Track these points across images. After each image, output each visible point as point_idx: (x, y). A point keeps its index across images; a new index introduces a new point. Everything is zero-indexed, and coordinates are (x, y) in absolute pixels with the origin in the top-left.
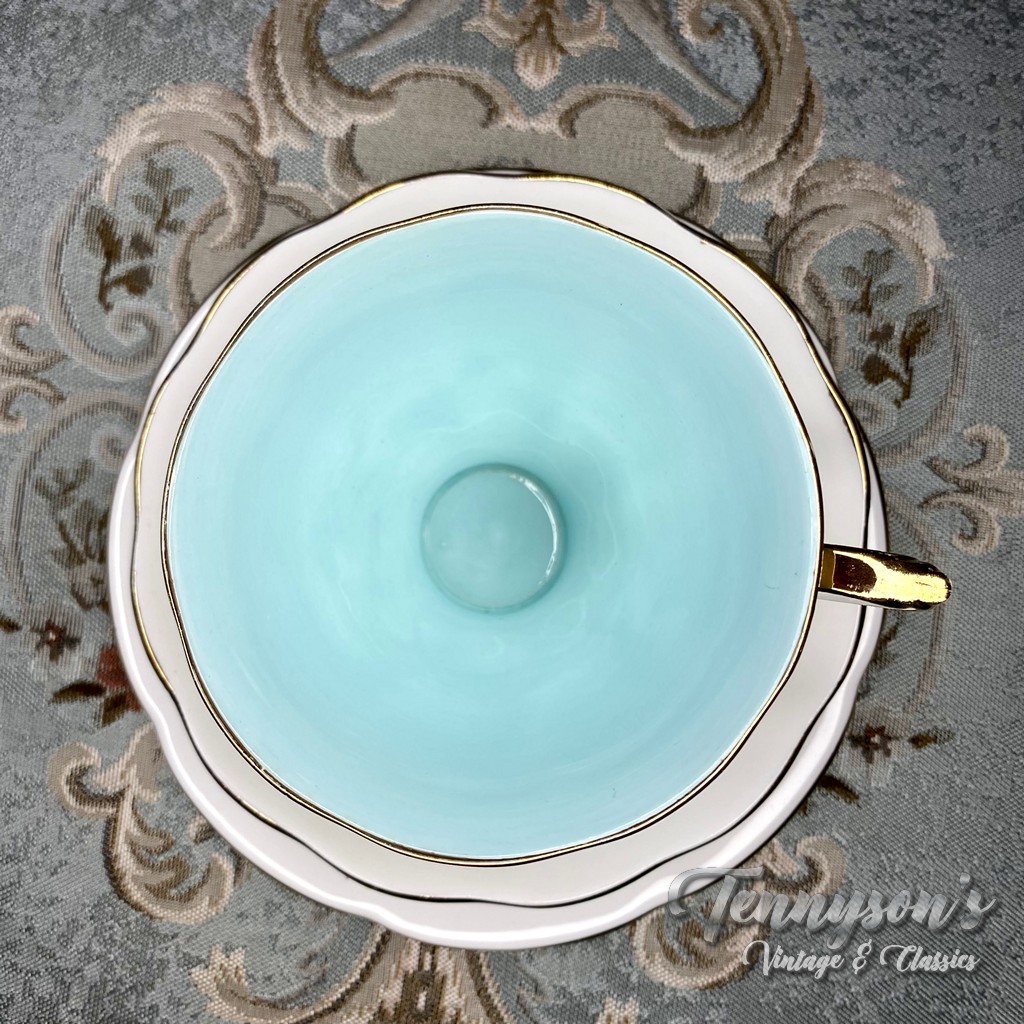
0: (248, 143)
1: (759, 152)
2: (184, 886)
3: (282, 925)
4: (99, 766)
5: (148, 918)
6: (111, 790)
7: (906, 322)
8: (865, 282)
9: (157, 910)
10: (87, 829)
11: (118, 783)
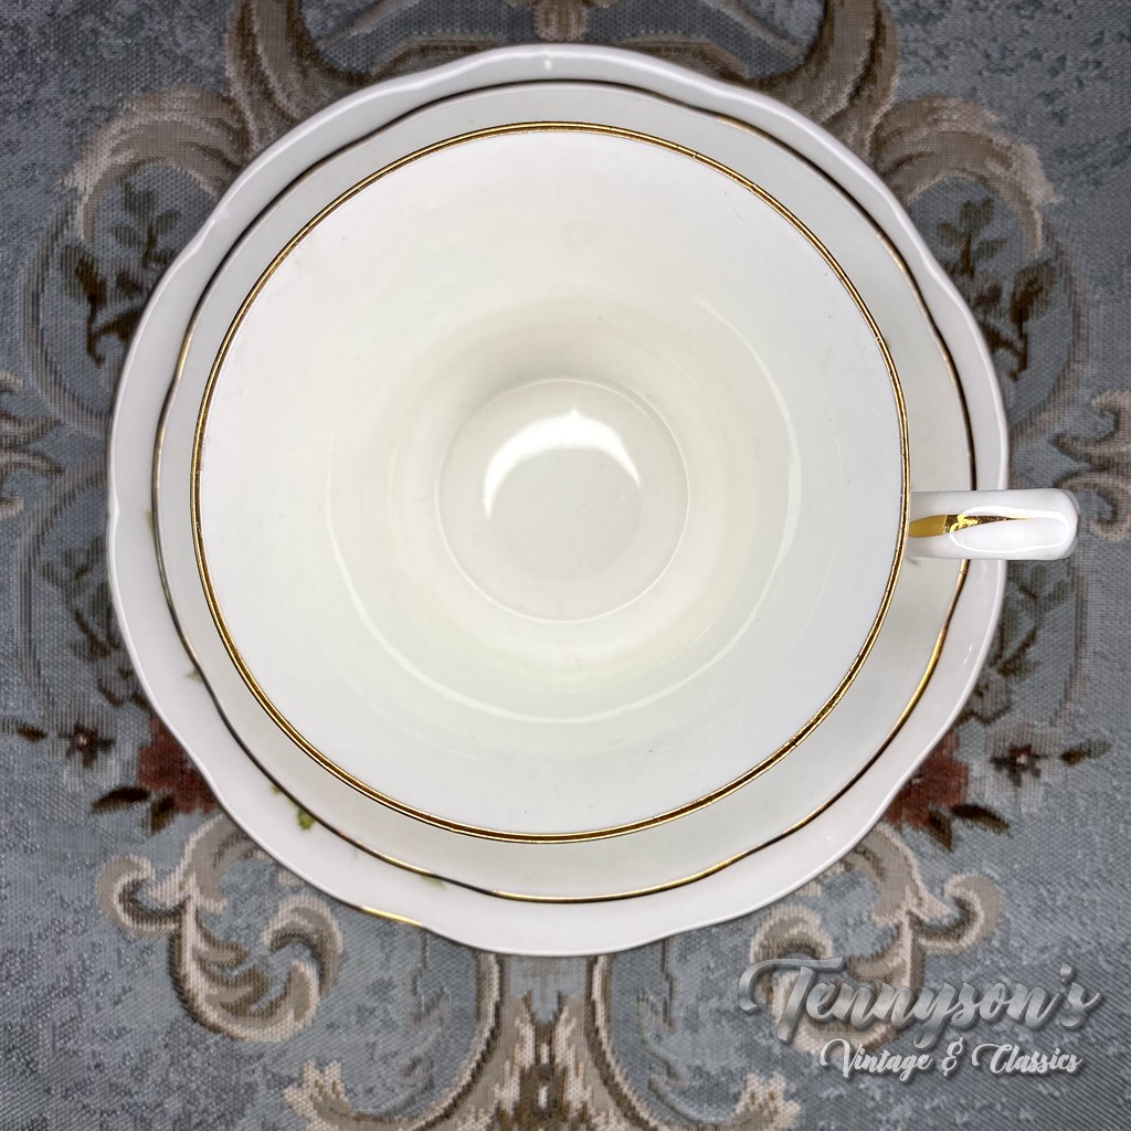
0: (237, 152)
1: (828, 99)
2: (264, 1000)
3: (378, 1032)
4: (154, 877)
5: (228, 1040)
6: (170, 904)
7: (1015, 282)
8: (964, 240)
9: (236, 1029)
10: (147, 949)
11: (177, 896)
